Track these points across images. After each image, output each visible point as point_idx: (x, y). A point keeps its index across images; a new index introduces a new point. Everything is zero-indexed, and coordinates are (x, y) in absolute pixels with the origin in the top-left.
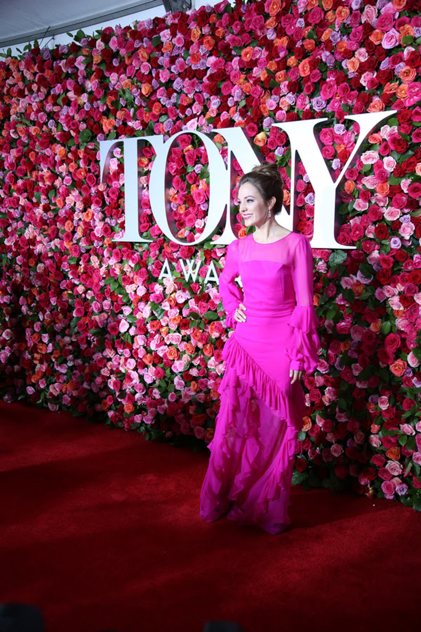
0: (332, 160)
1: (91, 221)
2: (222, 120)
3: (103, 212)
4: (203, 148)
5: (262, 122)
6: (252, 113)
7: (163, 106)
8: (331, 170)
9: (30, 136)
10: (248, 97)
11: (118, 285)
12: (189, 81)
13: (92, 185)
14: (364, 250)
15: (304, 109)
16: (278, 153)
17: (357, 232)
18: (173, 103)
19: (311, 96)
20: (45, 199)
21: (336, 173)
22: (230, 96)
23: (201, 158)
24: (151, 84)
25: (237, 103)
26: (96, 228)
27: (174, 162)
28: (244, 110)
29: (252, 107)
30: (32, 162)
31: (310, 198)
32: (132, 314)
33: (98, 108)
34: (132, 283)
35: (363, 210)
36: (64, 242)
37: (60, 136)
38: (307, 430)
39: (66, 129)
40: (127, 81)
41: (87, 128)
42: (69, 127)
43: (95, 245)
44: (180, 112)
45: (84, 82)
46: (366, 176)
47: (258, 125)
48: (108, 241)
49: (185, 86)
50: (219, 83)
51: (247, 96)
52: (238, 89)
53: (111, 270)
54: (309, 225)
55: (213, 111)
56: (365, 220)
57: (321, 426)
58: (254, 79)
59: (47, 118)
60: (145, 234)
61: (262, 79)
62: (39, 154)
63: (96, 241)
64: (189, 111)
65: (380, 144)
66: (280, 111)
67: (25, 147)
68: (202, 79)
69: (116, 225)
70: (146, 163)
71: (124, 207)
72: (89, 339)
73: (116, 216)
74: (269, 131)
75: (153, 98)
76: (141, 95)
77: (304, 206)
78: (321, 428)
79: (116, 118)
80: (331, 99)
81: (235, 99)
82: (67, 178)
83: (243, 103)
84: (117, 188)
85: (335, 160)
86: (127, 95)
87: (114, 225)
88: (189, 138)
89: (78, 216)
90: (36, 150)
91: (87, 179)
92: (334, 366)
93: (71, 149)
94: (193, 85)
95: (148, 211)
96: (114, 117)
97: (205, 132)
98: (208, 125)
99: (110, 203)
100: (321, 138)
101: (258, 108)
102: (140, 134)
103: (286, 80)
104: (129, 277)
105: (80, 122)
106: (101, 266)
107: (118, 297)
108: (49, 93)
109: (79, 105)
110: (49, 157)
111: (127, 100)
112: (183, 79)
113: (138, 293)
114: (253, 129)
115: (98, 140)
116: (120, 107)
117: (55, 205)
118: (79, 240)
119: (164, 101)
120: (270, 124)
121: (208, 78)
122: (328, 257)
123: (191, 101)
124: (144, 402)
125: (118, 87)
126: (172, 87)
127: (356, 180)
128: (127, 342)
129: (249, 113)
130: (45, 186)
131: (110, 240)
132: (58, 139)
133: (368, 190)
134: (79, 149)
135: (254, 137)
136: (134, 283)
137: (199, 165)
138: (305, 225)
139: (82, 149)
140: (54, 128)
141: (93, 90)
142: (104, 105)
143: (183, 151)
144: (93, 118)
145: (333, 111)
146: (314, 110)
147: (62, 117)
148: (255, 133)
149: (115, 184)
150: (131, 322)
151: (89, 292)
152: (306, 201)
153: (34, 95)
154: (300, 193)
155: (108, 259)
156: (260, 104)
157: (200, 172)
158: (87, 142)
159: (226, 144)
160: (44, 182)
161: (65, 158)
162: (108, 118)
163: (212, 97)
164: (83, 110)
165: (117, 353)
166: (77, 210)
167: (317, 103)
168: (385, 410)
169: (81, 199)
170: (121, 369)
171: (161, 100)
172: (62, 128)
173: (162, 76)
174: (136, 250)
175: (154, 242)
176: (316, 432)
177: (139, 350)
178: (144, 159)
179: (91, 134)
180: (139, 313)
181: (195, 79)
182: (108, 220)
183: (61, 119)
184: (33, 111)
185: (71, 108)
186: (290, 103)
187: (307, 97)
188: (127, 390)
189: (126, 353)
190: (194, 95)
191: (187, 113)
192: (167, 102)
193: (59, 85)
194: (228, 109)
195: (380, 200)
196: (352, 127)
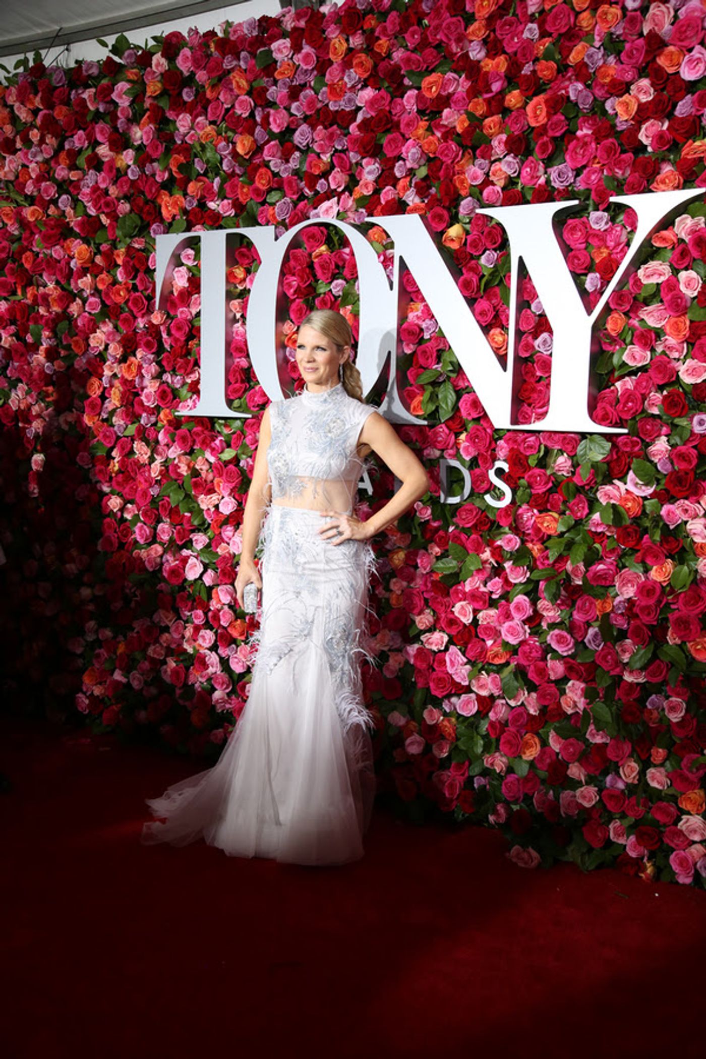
0: (586, 275)
1: (137, 380)
2: (383, 202)
3: (159, 363)
4: (347, 250)
5: (457, 206)
6: (440, 189)
7: (276, 175)
8: (583, 292)
9: (23, 223)
10: (432, 161)
11: (183, 495)
12: (324, 131)
13: (140, 314)
14: (641, 436)
15: (535, 184)
16: (487, 261)
17: (630, 404)
18: (294, 170)
19: (549, 162)
20: (50, 338)
21: (592, 298)
22: (399, 158)
23: (343, 267)
24: (252, 134)
25: (411, 172)
26: (145, 391)
27: (294, 275)
28: (424, 184)
29: (439, 179)
30: (26, 270)
31: (545, 341)
32: (208, 546)
33: (153, 175)
34: (211, 491)
35: (640, 365)
36: (85, 416)
37: (81, 225)
38: (531, 758)
39: (92, 212)
40: (209, 129)
41: (131, 211)
42: (99, 210)
43: (142, 422)
44: (306, 185)
45: (129, 129)
46: (647, 305)
47: (448, 209)
48: (166, 416)
49: (316, 139)
50: (379, 135)
51: (429, 160)
52: (414, 146)
53: (170, 468)
54: (540, 391)
55: (366, 186)
56: (644, 384)
57: (557, 751)
58: (443, 130)
59: (57, 192)
60: (236, 403)
61: (459, 130)
62: (41, 256)
63: (144, 415)
64: (322, 184)
65: (673, 248)
66: (491, 187)
67: (13, 243)
68: (348, 128)
69: (182, 386)
70: (242, 276)
71: (199, 354)
72: (127, 591)
73: (183, 371)
74: (469, 223)
75: (257, 161)
76: (235, 154)
77: (531, 356)
78: (557, 754)
79: (185, 195)
80: (584, 167)
81: (409, 165)
82: (92, 299)
83: (423, 172)
84: (186, 320)
85: (590, 276)
86: (209, 154)
87: (178, 386)
88: (322, 232)
89: (111, 369)
90: (34, 249)
91: (130, 304)
92: (583, 642)
93: (101, 248)
94: (331, 138)
95: (243, 362)
96: (181, 193)
97: (352, 221)
98: (356, 211)
99: (171, 347)
100: (566, 235)
101: (451, 180)
102: (230, 223)
103: (502, 132)
104: (206, 481)
105: (118, 199)
106: (152, 460)
107: (184, 516)
108: (61, 147)
109: (118, 170)
110: (59, 262)
111: (208, 162)
112: (313, 127)
113: (221, 509)
114: (440, 217)
115: (152, 234)
116: (194, 176)
117: (68, 348)
118: (112, 413)
119: (276, 166)
120: (473, 210)
121: (359, 127)
122: (575, 448)
123: (328, 168)
124: (228, 706)
125: (191, 139)
126: (292, 142)
127: (629, 311)
128: (200, 598)
129: (433, 190)
130: (50, 313)
131: (170, 413)
132: (77, 230)
133: (650, 330)
134: (116, 248)
135: (443, 232)
136: (215, 492)
137: (340, 281)
138: (534, 390)
139: (122, 250)
140: (69, 210)
141: (145, 143)
142: (164, 171)
143: (310, 255)
144: (143, 193)
145: (588, 189)
146: (553, 187)
147: (86, 190)
148: (444, 225)
149: (182, 313)
150: (207, 561)
151: (129, 506)
152: (537, 348)
153: (33, 150)
154: (525, 333)
155: (165, 448)
156: (454, 175)
157: (341, 293)
158: (131, 237)
159: (391, 245)
160: (48, 307)
161: (90, 265)
162: (171, 195)
163: (364, 161)
164: (124, 178)
165: (180, 618)
166: (109, 357)
167: (559, 175)
168: (677, 723)
169: (119, 338)
170: (186, 646)
171: (271, 164)
172: (85, 211)
173: (275, 120)
174: (218, 432)
175: (253, 417)
176: (548, 761)
177: (221, 613)
178: (237, 270)
179: (139, 222)
180: (223, 545)
181: (335, 127)
182: (167, 377)
183: (84, 194)
184: (31, 178)
185: (103, 174)
186: (510, 172)
187: (541, 164)
188: (196, 685)
189: (196, 618)
190: (332, 156)
191: (318, 188)
192: (282, 168)
193: (81, 132)
194: (394, 182)
195: (671, 348)
196: (621, 217)
